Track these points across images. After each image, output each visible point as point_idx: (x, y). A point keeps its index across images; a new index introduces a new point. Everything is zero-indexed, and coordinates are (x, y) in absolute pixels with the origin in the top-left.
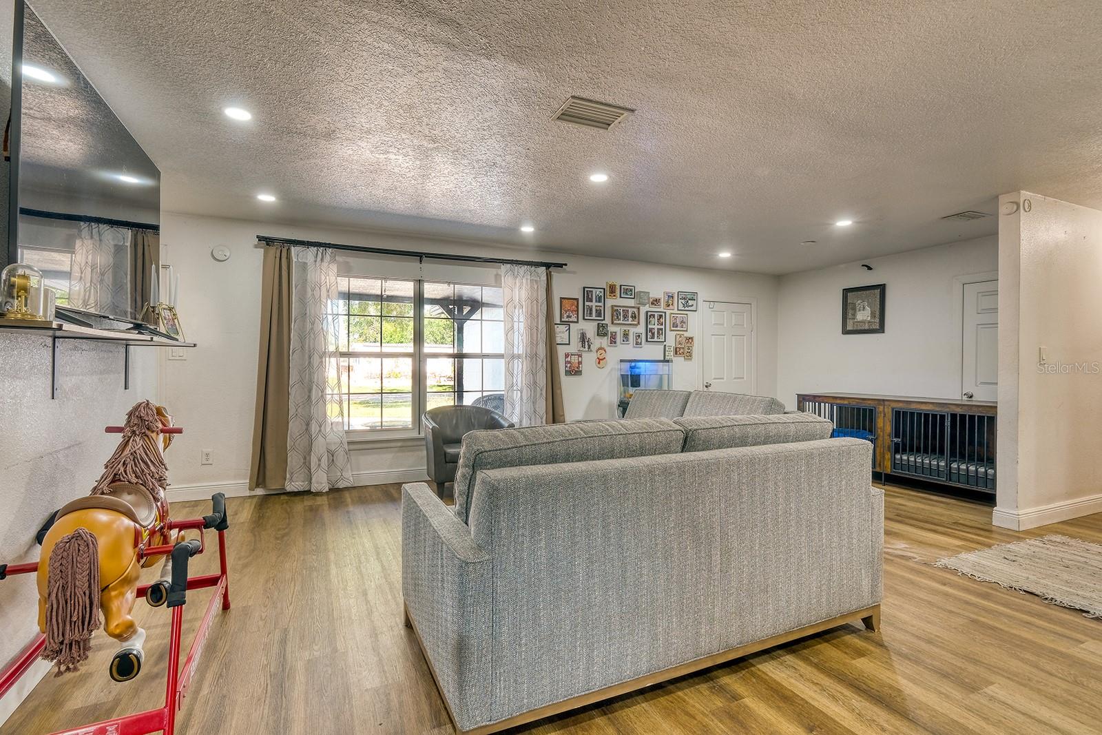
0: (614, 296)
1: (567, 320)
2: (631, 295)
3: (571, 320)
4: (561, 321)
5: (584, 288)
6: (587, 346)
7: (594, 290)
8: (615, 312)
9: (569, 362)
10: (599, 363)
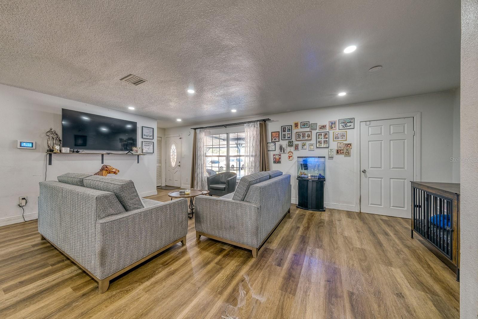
0: (298, 128)
1: (274, 141)
2: (307, 126)
3: (276, 141)
4: (272, 141)
5: (282, 126)
6: (283, 151)
7: (286, 127)
8: (298, 135)
9: (275, 158)
10: (289, 158)
